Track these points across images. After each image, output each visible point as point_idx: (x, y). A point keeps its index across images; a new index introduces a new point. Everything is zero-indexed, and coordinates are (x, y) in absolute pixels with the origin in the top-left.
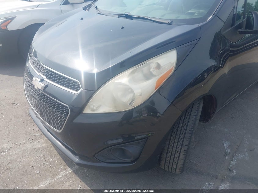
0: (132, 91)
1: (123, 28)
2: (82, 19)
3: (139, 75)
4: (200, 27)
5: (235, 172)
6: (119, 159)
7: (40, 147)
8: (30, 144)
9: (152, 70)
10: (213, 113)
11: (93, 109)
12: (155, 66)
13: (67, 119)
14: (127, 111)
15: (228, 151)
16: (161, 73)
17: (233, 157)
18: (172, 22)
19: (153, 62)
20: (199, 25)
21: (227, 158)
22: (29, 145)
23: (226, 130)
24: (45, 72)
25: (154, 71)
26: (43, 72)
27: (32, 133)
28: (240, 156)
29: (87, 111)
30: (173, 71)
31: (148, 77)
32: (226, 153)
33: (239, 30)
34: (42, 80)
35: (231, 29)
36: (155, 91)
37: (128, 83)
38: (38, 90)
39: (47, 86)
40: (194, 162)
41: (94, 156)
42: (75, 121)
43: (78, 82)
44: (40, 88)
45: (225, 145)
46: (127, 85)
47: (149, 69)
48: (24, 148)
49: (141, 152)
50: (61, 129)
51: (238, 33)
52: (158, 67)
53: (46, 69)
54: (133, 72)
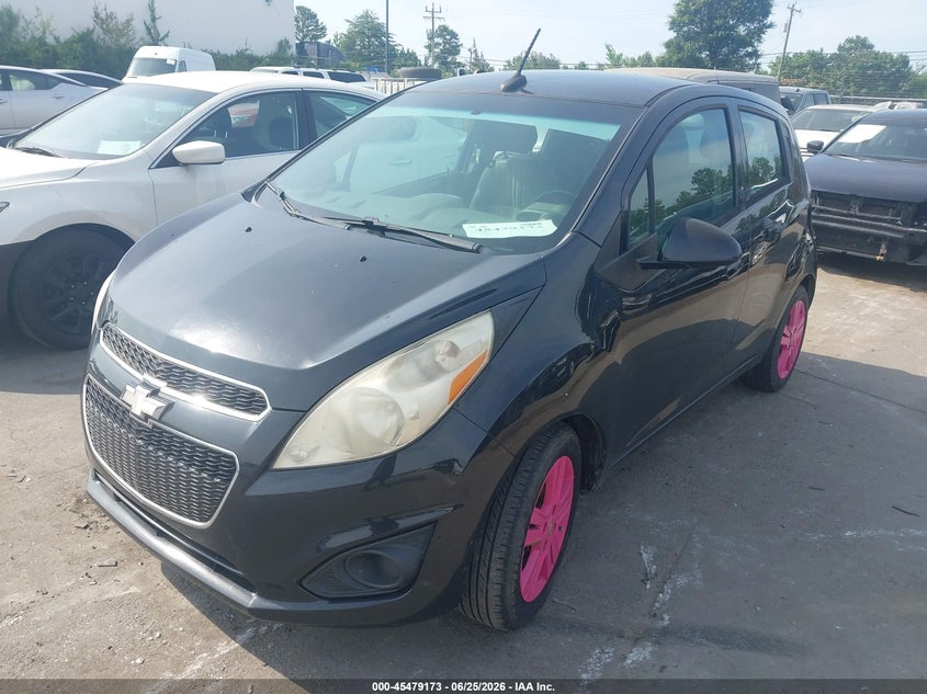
0: (396, 408)
1: (364, 259)
2: (249, 230)
3: (409, 370)
4: (543, 260)
5: (666, 617)
6: (365, 586)
7: (124, 596)
8: (89, 589)
9: (438, 359)
10: (601, 466)
11: (297, 456)
12: (447, 349)
13: (230, 488)
14: (385, 456)
15: (653, 571)
16: (461, 365)
17: (665, 583)
18: (479, 247)
19: (441, 342)
20: (542, 255)
21: (648, 586)
22: (89, 593)
23: (648, 518)
24: (161, 371)
25: (444, 360)
26: (156, 372)
27: (90, 559)
28: (682, 581)
29: (284, 462)
30: (486, 361)
31: (431, 373)
32: (646, 575)
33: (639, 260)
34: (155, 393)
35: (618, 259)
36: (449, 406)
37: (386, 390)
38: (143, 417)
39: (170, 406)
40: (564, 602)
41: (300, 583)
42: (253, 491)
43: (259, 393)
44: (151, 413)
45: (644, 555)
46: (384, 395)
47: (434, 355)
48: (73, 602)
49: (421, 562)
50: (210, 517)
51: (638, 266)
52: (454, 350)
53: (166, 363)
54: (396, 364)
